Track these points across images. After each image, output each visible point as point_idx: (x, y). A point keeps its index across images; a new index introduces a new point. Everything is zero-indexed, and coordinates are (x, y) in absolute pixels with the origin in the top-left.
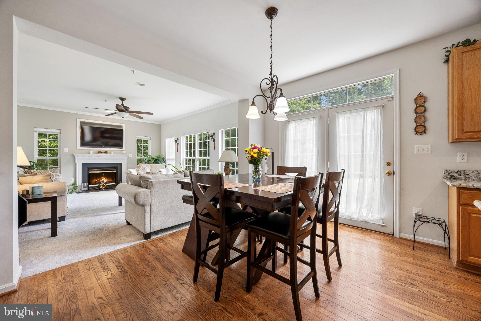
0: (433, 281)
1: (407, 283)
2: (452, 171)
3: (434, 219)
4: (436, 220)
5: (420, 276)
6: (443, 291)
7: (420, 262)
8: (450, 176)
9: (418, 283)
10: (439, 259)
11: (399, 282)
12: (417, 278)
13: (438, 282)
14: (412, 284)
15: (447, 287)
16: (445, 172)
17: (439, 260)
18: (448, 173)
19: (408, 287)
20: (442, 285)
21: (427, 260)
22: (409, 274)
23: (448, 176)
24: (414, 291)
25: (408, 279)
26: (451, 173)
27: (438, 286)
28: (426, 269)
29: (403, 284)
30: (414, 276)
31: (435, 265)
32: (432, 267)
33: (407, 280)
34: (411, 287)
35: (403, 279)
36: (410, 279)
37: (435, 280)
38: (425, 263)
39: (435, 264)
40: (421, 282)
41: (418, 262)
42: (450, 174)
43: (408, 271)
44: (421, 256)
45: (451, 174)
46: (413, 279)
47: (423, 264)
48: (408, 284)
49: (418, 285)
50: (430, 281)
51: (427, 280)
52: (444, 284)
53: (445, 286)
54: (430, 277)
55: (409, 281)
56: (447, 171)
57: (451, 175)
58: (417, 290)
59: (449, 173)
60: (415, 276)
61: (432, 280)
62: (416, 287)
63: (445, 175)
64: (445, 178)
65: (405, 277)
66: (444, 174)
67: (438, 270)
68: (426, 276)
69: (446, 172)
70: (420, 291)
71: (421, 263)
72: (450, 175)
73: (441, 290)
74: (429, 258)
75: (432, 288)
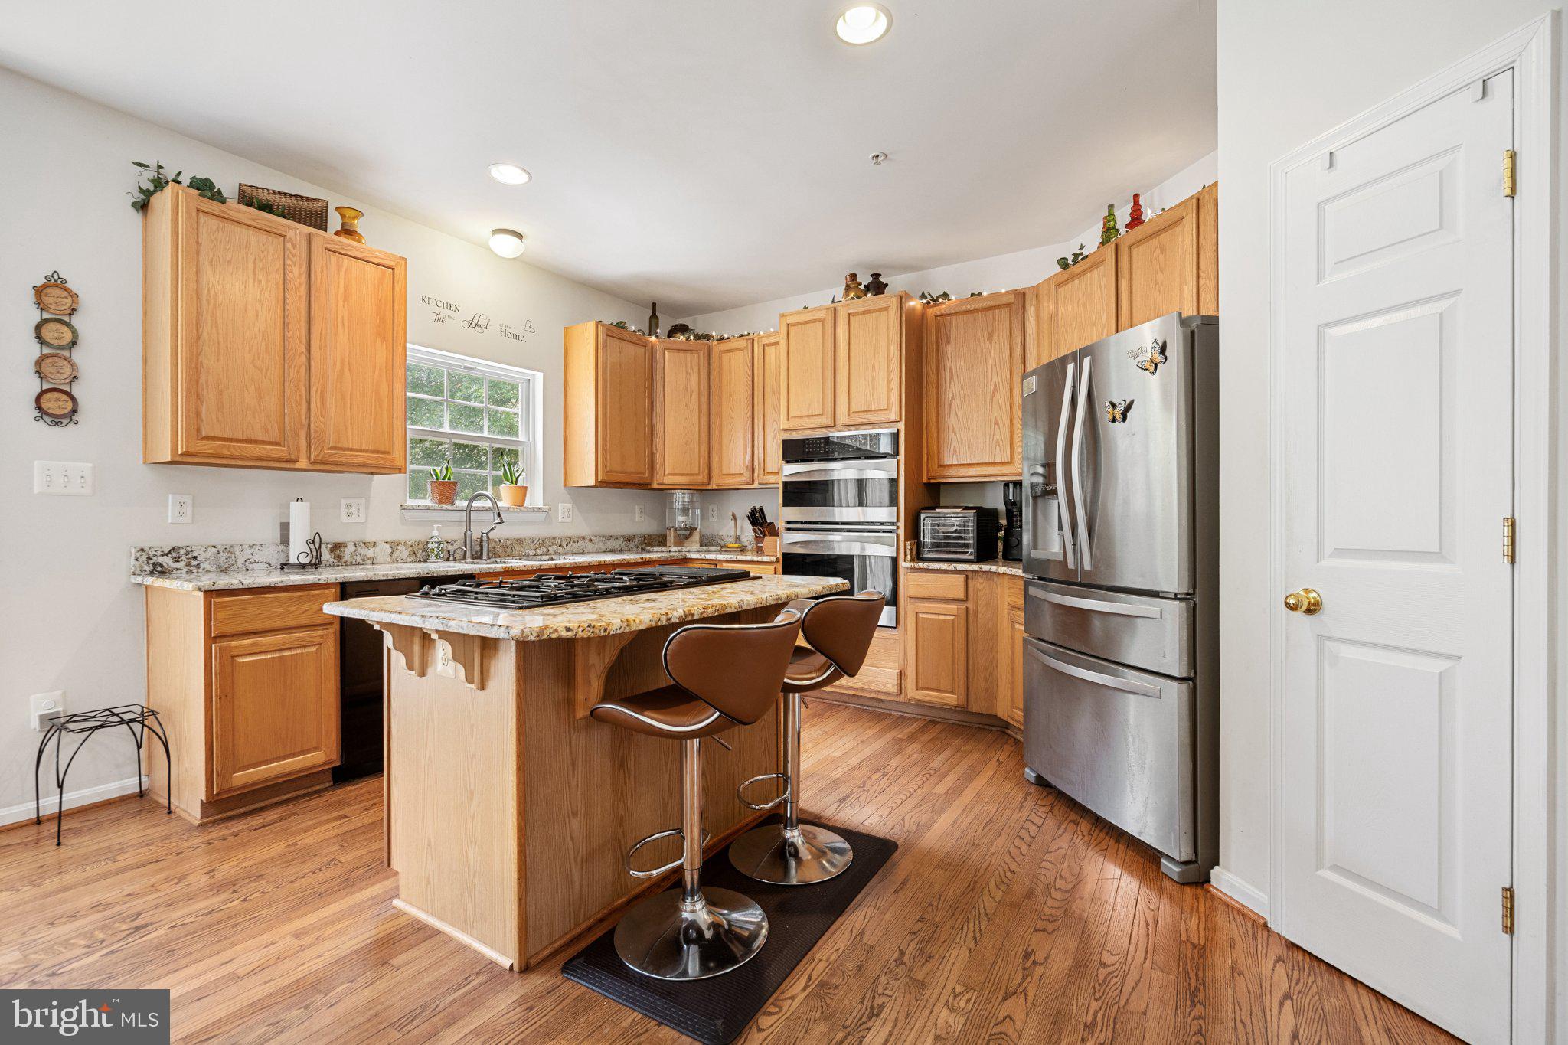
0: (180, 885)
1: (124, 934)
2: (156, 551)
3: (108, 713)
4: (114, 714)
5: (140, 895)
6: (218, 889)
7: (107, 866)
8: (151, 567)
9: (151, 913)
10: (146, 828)
11: (98, 950)
12: (137, 905)
13: (190, 879)
14: (137, 929)
15: (219, 876)
16: (138, 554)
17: (149, 831)
18: (144, 558)
19: (136, 942)
20: (205, 879)
21: (120, 850)
22: (106, 913)
23: (146, 568)
24: (159, 937)
25: (117, 925)
26: (155, 556)
27: (200, 886)
28: (137, 870)
29: (118, 945)
30: (123, 907)
31: (153, 848)
32: (149, 857)
33: (116, 929)
34: (143, 937)
35: (101, 936)
36: (123, 920)
37: (181, 879)
38: (121, 858)
39: (150, 845)
40: (157, 907)
41: (104, 867)
42: (151, 559)
43: (96, 907)
44: (96, 847)
45: (155, 558)
46: (128, 917)
47: (118, 865)
48: (128, 935)
49: (155, 919)
50: (170, 890)
51: (164, 893)
52: (207, 873)
53: (213, 877)
54: (166, 880)
55: (124, 927)
56: (142, 550)
57: (153, 564)
58: (162, 931)
59: (149, 558)
60: (127, 905)
61: (176, 884)
62: (153, 926)
63: (137, 564)
64: (137, 573)
65: (102, 928)
66: (133, 562)
67: (167, 855)
68: (153, 886)
69: (140, 553)
70: (173, 927)
71: (113, 866)
72: (152, 562)
73: (211, 890)
74: (122, 840)
75: (192, 901)
